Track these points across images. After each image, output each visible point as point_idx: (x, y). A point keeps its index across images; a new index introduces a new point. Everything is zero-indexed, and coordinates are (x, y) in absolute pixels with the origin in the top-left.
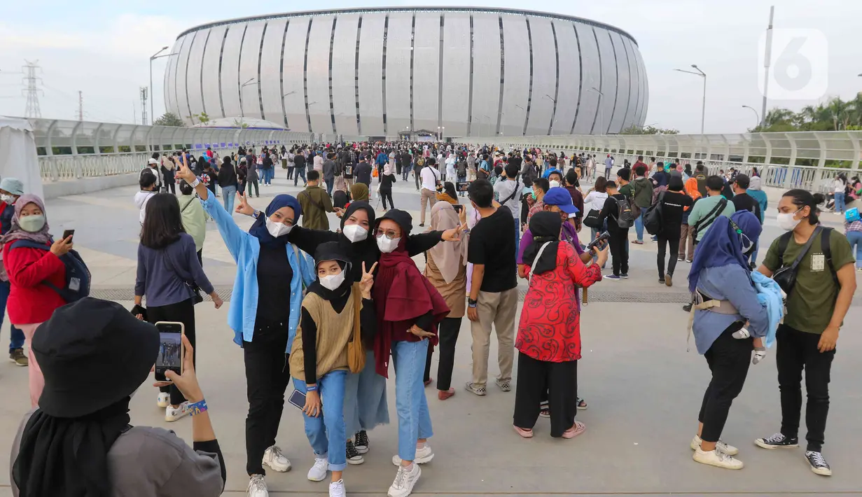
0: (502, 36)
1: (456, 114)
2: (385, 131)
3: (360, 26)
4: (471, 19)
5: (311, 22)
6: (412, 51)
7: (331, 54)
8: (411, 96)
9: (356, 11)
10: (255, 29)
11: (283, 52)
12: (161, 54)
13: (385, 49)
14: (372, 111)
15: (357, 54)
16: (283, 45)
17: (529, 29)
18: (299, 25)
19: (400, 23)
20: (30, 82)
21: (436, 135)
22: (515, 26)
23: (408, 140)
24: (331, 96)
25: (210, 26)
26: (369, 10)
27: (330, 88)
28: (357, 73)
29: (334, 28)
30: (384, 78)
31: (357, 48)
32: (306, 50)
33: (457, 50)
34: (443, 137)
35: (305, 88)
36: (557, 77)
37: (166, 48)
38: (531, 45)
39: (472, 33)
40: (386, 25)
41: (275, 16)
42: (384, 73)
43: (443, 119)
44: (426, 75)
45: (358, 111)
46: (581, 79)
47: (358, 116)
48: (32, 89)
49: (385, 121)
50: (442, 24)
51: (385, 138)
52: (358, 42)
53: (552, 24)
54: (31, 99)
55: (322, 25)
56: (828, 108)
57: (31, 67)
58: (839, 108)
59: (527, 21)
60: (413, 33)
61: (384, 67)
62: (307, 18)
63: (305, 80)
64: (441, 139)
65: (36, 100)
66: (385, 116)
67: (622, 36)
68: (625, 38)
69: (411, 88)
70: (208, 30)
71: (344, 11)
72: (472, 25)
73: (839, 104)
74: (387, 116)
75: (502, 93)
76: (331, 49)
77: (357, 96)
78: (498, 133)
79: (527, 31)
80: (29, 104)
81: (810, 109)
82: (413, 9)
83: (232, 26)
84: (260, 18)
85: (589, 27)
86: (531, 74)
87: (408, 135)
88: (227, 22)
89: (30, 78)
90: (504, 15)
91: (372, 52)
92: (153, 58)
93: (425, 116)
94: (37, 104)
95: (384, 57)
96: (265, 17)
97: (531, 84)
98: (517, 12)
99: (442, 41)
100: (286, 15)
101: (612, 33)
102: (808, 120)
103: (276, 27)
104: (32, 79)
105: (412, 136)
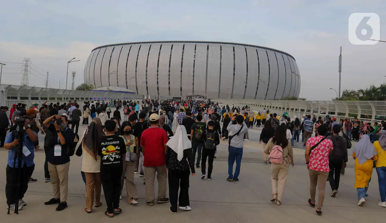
0: (234, 55)
1: (213, 88)
2: (181, 95)
3: (172, 49)
4: (221, 47)
5: (150, 46)
6: (194, 60)
7: (159, 60)
8: (193, 80)
9: (171, 42)
10: (126, 48)
11: (137, 59)
12: (72, 61)
13: (182, 59)
14: (175, 86)
15: (170, 61)
16: (138, 56)
17: (246, 52)
18: (145, 48)
19: (189, 48)
20: (25, 67)
21: (204, 97)
22: (240, 51)
23: (190, 99)
24: (158, 78)
25: (107, 46)
26: (176, 42)
27: (158, 75)
28: (169, 69)
29: (160, 49)
30: (181, 71)
31: (170, 58)
32: (148, 58)
33: (214, 61)
34: (207, 98)
35: (146, 75)
36: (259, 73)
37: (74, 58)
38: (247, 59)
39: (221, 53)
40: (183, 49)
41: (135, 43)
42: (181, 69)
43: (207, 91)
44: (200, 70)
45: (169, 86)
46: (269, 75)
47: (169, 88)
48: (26, 70)
49: (181, 90)
50: (208, 49)
51: (181, 98)
52: (171, 55)
53: (257, 50)
54: (25, 75)
55: (155, 48)
56: (370, 91)
57: (27, 61)
58: (374, 90)
59: (246, 49)
60: (195, 52)
61: (182, 67)
62: (149, 44)
63: (147, 71)
64: (206, 99)
65: (27, 75)
66: (181, 88)
67: (288, 56)
68: (289, 57)
69: (193, 76)
70: (106, 48)
71: (165, 42)
72: (221, 50)
73: (374, 88)
74: (182, 88)
75: (234, 79)
76: (159, 58)
77: (169, 79)
78: (232, 97)
79: (245, 53)
80: (24, 77)
81: (362, 91)
82: (195, 42)
83: (116, 47)
84: (128, 44)
85: (273, 52)
86: (247, 72)
87: (191, 97)
88: (114, 45)
89: (25, 66)
90: (235, 46)
91: (176, 60)
92: (69, 62)
93: (200, 89)
94: (27, 77)
95: (182, 62)
96: (131, 44)
97: (247, 76)
98: (242, 45)
99: (207, 56)
100: (140, 43)
101: (283, 55)
102: (361, 95)
103: (135, 48)
104: (26, 66)
105: (192, 97)
